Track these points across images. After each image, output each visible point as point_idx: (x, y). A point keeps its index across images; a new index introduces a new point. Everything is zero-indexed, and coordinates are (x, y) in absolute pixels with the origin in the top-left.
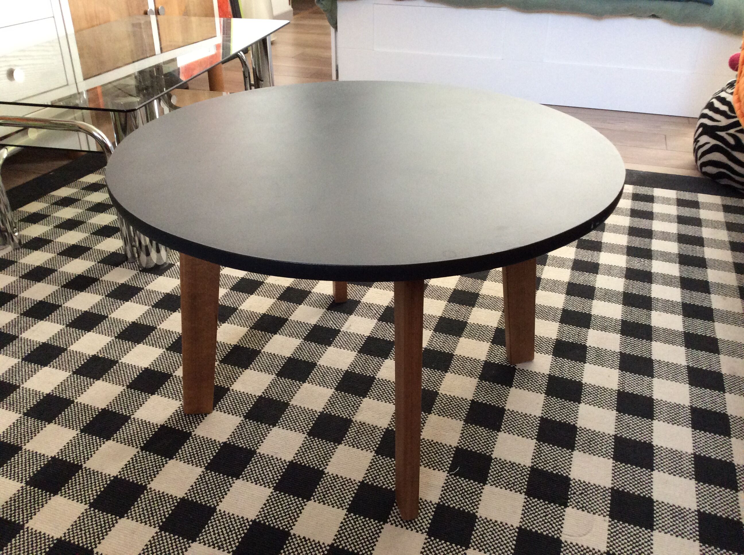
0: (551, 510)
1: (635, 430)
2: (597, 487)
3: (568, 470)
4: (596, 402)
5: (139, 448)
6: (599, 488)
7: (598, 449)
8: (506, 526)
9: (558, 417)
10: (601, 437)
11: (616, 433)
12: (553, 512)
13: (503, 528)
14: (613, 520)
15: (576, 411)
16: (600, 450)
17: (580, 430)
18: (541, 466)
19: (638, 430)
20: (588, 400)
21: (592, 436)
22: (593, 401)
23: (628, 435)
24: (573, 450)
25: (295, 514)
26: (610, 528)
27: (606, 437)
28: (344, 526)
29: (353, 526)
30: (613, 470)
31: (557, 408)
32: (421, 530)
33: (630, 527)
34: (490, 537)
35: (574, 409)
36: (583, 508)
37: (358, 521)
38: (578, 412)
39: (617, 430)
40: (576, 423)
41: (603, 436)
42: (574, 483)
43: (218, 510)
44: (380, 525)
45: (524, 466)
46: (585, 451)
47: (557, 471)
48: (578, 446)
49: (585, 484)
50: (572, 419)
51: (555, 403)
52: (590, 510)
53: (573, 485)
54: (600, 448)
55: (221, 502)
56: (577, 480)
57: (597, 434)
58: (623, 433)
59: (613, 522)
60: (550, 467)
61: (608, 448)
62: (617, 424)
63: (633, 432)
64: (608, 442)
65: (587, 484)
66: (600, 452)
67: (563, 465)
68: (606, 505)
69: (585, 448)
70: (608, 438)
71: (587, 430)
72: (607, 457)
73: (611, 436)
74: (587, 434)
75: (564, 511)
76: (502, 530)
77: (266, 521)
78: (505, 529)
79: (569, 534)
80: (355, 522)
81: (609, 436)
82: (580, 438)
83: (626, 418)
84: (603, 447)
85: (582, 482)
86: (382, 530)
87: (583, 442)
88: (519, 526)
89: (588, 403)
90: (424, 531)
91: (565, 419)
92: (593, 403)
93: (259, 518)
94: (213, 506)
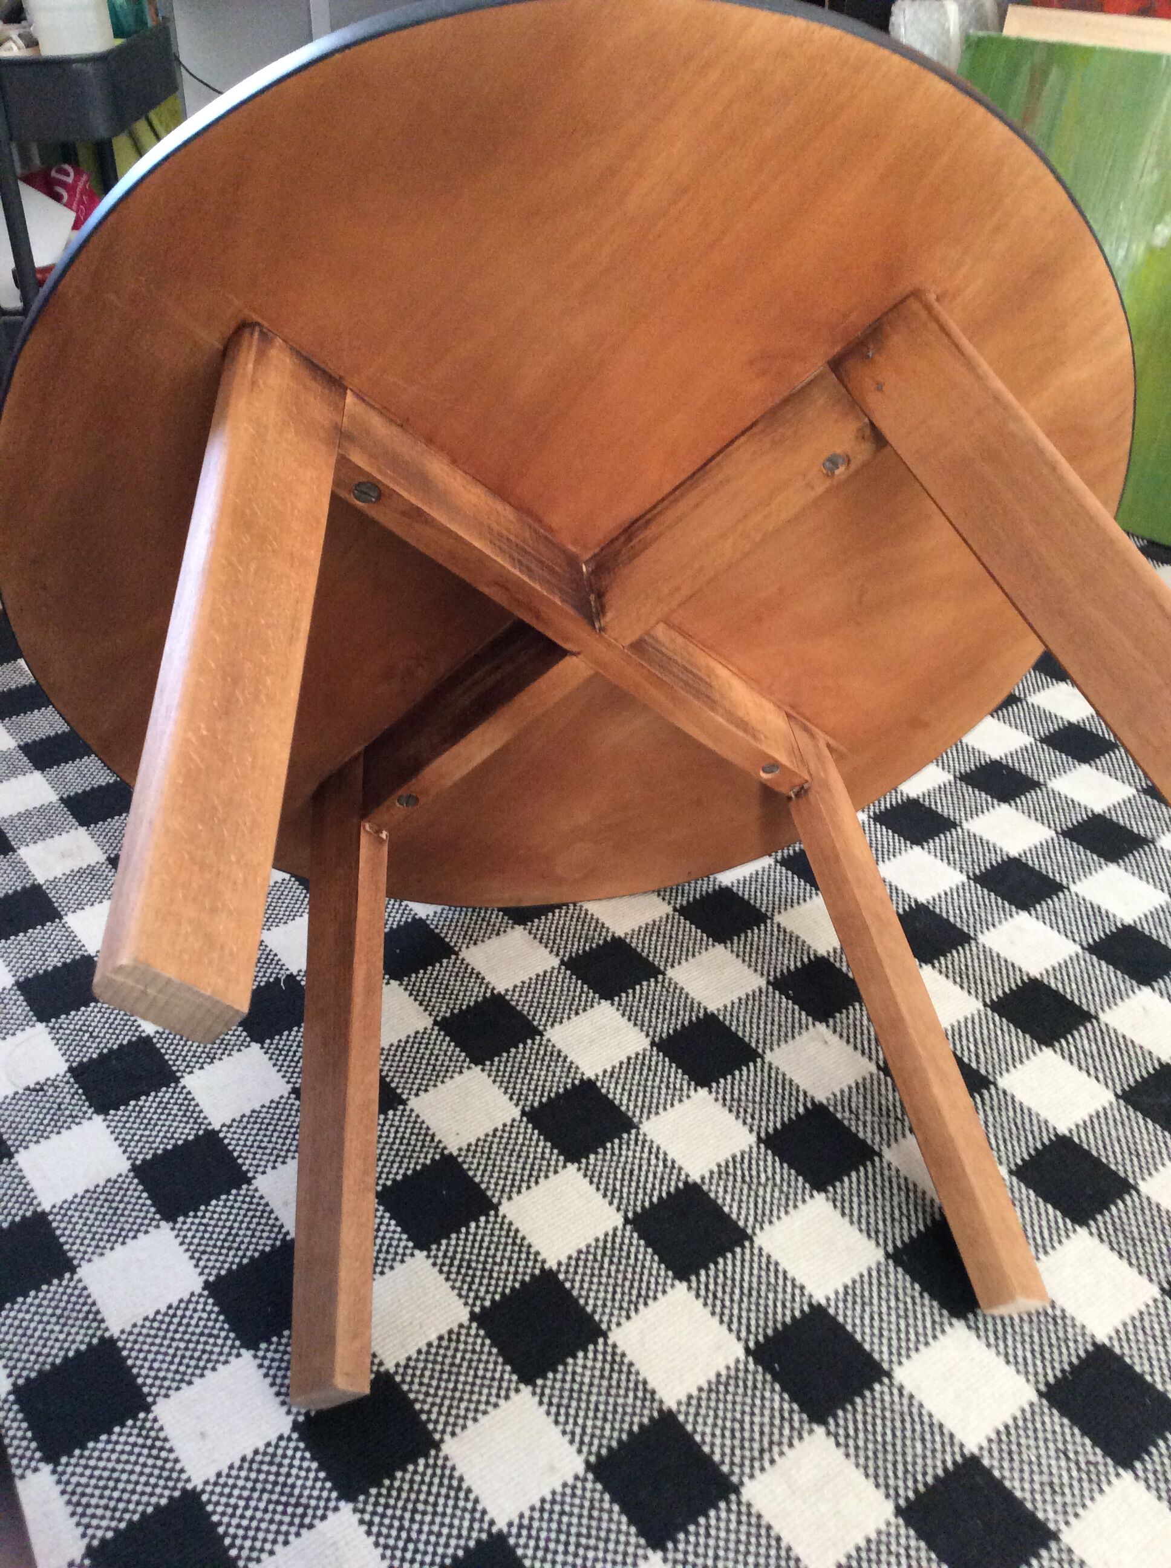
0: (89, 1047)
1: (40, 1322)
3: (113, 1124)
4: (176, 1320)
7: (88, 1208)
9: (218, 1209)
10: (101, 1240)
11: (76, 1277)
12: (83, 1046)
15: (197, 1255)
16: (84, 1211)
17: (152, 1219)
19: (33, 1325)
20: (195, 1310)
21: (119, 1226)
22: (183, 1317)
23: (49, 1296)
24: (134, 1168)
27: (90, 1250)
30: (32, 1190)
31: (240, 1228)
35: (205, 1257)
38: (192, 1257)
39: (80, 1285)
40: (173, 1229)
41: (97, 1246)
46: (110, 1184)
47: (130, 1108)
48: (130, 1183)
49: (66, 1125)
50: (189, 1230)
51: (253, 1236)
52: (27, 1092)
53: (84, 1109)
54: (85, 1215)
56: (83, 1121)
57: (113, 1238)
58: (61, 1290)
60: (147, 1104)
61: (70, 1226)
62: (90, 1301)
63: (41, 1310)
64: (78, 1241)
65: (61, 1127)
66: (81, 1207)
67: (128, 1125)
69: (114, 1191)
70: (85, 1252)
71: (138, 1231)
72: (61, 1208)
73: (82, 1258)
74: (134, 1223)
75: (67, 1061)
81: (87, 1257)
82: (141, 1201)
83: (79, 1338)
84: (82, 1221)
85: (73, 1125)
87: (126, 1199)
89: (189, 1301)
91: (203, 1217)
92: (180, 1313)
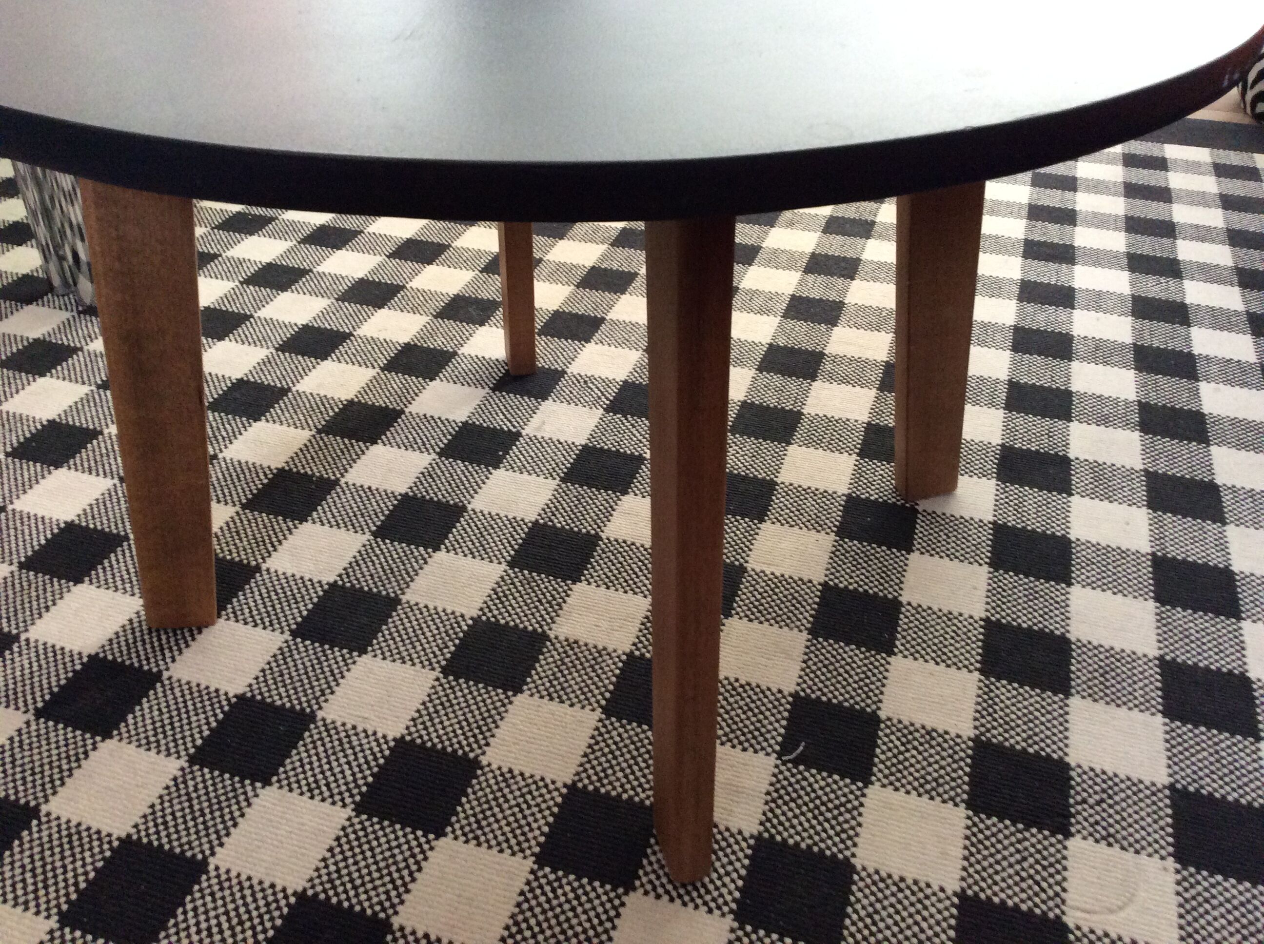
0: (1033, 846)
1: (1204, 644)
2: (1135, 785)
3: (1061, 744)
4: (1105, 581)
5: (32, 711)
6: (1141, 786)
7: (1125, 692)
8: (928, 891)
9: (1025, 618)
10: (1128, 663)
11: (1162, 652)
12: (1039, 852)
13: (921, 895)
14: (1185, 869)
15: (1063, 604)
16: (1130, 694)
18: (997, 736)
19: (1210, 645)
20: (1088, 577)
21: (1107, 662)
22: (1099, 580)
23: (1189, 655)
24: (1068, 695)
25: (405, 873)
26: (1180, 889)
27: (1140, 662)
28: (527, 900)
29: (548, 901)
30: (1167, 741)
31: (1020, 598)
32: (719, 908)
33: (1226, 884)
34: (890, 921)
35: (1058, 599)
36: (1108, 839)
37: (561, 887)
38: (1067, 606)
39: (1162, 645)
40: (1068, 632)
41: (1134, 661)
42: (1079, 776)
43: (211, 867)
44: (618, 897)
45: (959, 736)
46: (1096, 697)
47: (1036, 747)
48: (1079, 685)
49: (1104, 777)
50: (1057, 622)
51: (1015, 587)
52: (1125, 843)
53: (1079, 780)
54: (1130, 689)
55: (221, 845)
56: (1086, 769)
57: (1118, 657)
58: (1178, 653)
59: (1185, 873)
60: (1018, 739)
61: (1147, 689)
62: (1160, 631)
63: (1199, 650)
64: (1146, 674)
65: (1110, 779)
66: (1131, 697)
67: (1048, 733)
68: (1162, 829)
69: (1096, 689)
70: (1145, 664)
71: (1095, 648)
72: (1148, 709)
73: (1150, 661)
74: (1096, 655)
75: (1065, 848)
76: (920, 901)
77: (331, 893)
78: (927, 897)
79: (1083, 906)
80: (554, 891)
81: (1145, 659)
82: (1079, 666)
83: (1180, 616)
84: (1136, 687)
85: (1098, 771)
86: (621, 910)
87: (1090, 676)
88: (958, 890)
89: (1089, 584)
90: (726, 909)
91: (1040, 622)
92: (1100, 583)
93: (313, 887)
94: (200, 857)
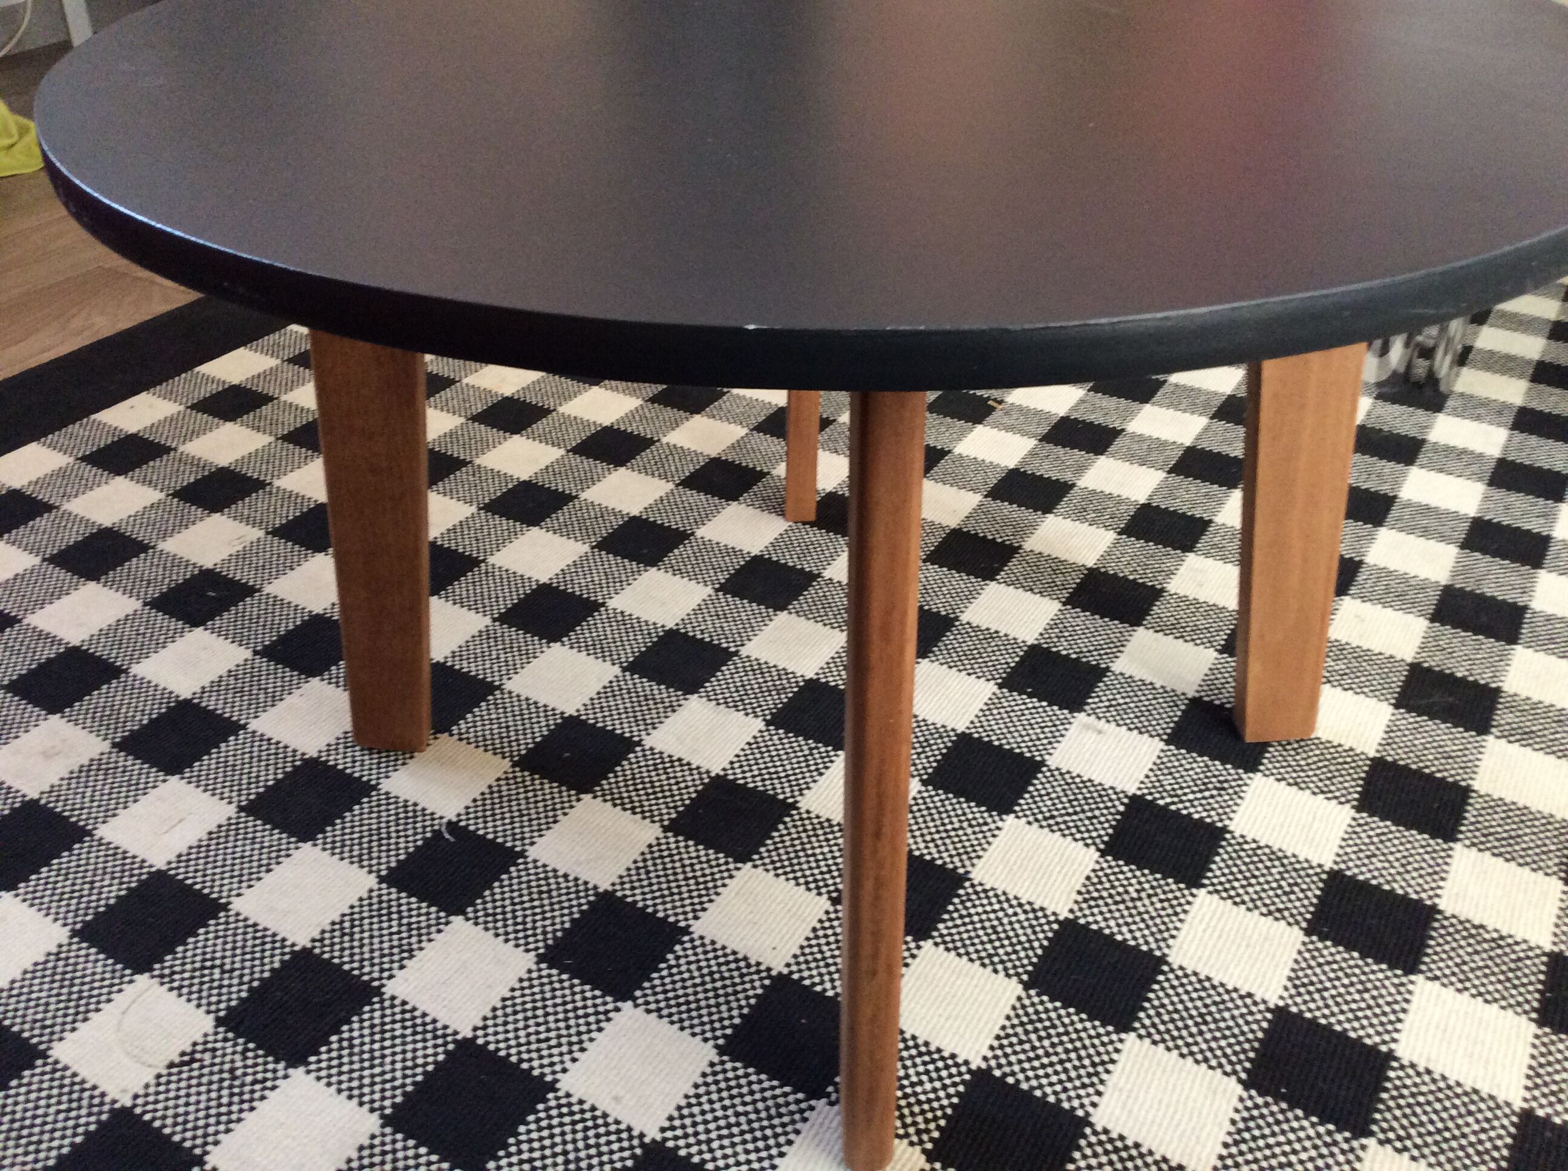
0: (230, 986)
2: (228, 1121)
3: (323, 1073)
6: (222, 1127)
12: (221, 987)
14: (112, 1111)
18: (371, 1013)
26: (96, 1092)
33: (67, 1142)
36: (188, 1059)
42: (275, 1071)
45: (391, 977)
46: (366, 1153)
47: (335, 1046)
49: (257, 1095)
56: (278, 1082)
59: (106, 1108)
60: (356, 1034)
65: (252, 1100)
68: (164, 1117)
69: (376, 1160)
75: (208, 1012)
79: (146, 995)
82: (422, 1160)
87: (400, 1164)
88: (231, 907)
